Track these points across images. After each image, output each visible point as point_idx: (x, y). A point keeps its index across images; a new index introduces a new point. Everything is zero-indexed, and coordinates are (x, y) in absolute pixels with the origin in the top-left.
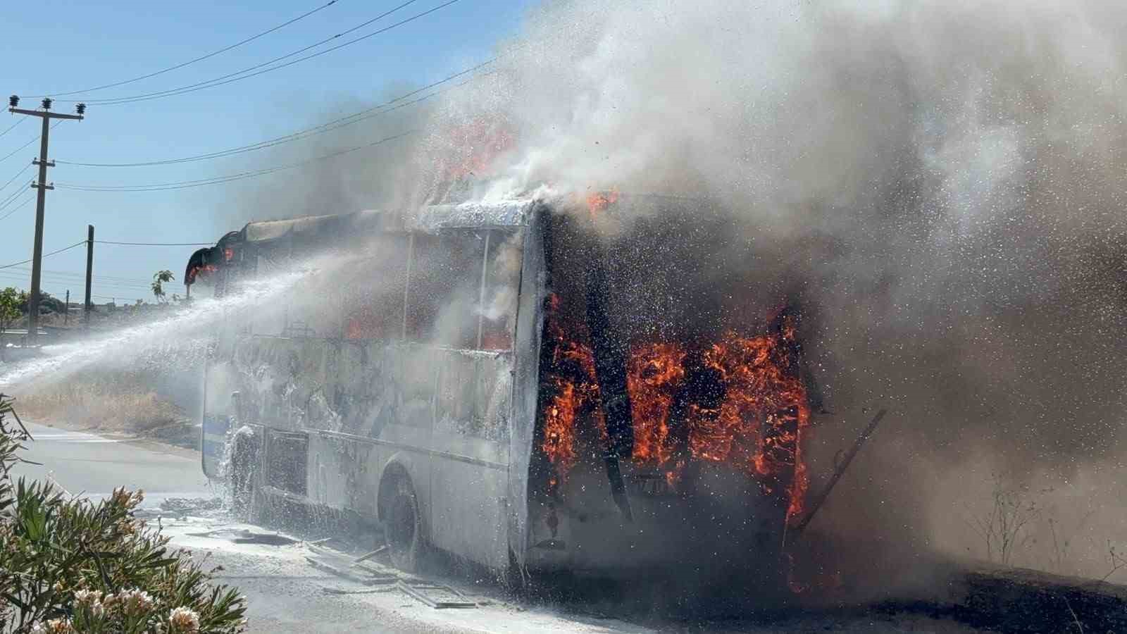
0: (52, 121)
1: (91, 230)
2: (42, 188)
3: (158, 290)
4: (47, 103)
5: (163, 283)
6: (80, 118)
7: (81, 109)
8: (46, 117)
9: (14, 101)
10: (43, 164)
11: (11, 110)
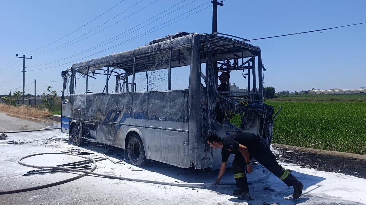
0: (25, 59)
1: (35, 80)
2: (24, 72)
3: (48, 90)
4: (24, 56)
5: (49, 88)
6: (31, 58)
7: (31, 57)
8: (24, 58)
9: (17, 55)
10: (24, 67)
11: (17, 57)
